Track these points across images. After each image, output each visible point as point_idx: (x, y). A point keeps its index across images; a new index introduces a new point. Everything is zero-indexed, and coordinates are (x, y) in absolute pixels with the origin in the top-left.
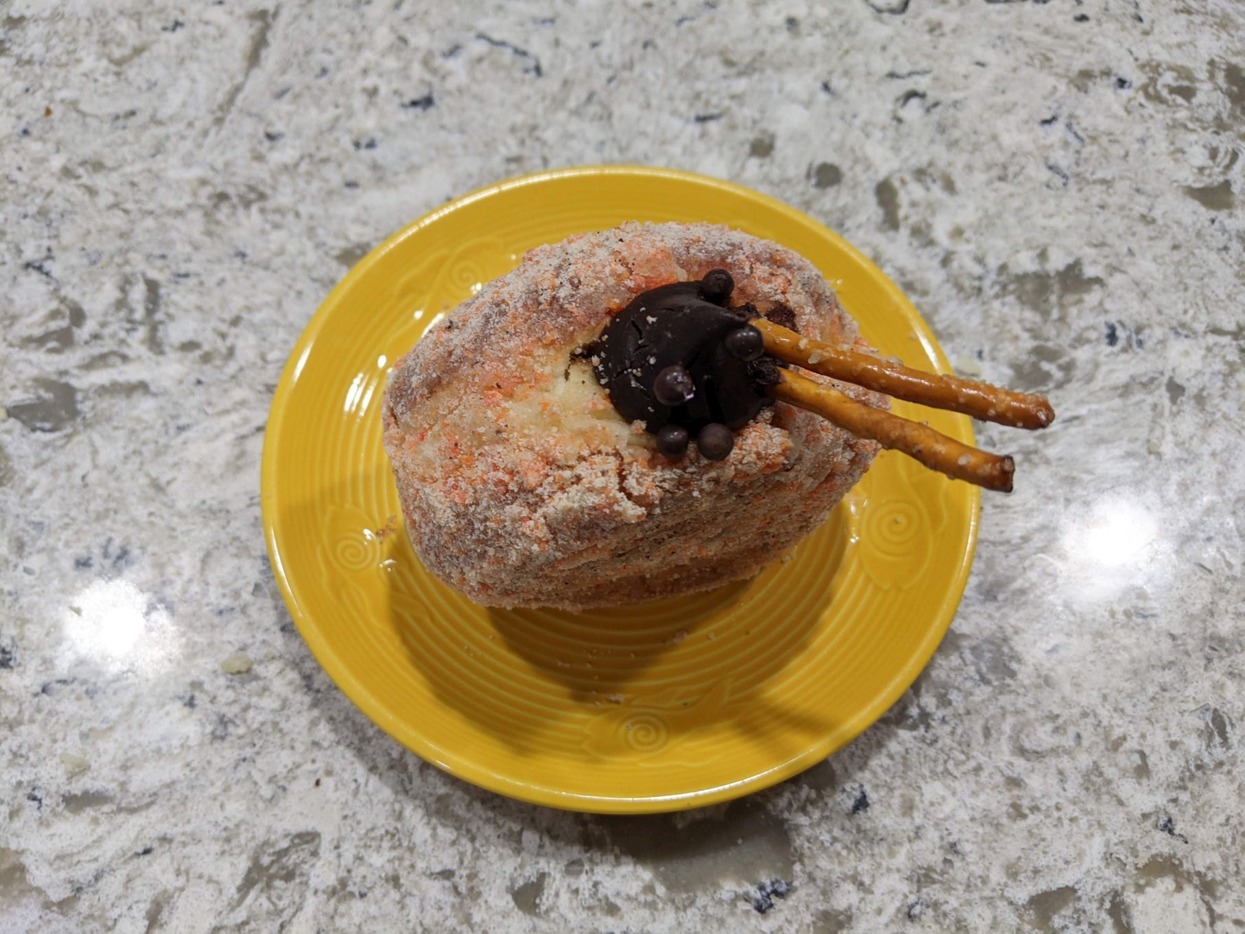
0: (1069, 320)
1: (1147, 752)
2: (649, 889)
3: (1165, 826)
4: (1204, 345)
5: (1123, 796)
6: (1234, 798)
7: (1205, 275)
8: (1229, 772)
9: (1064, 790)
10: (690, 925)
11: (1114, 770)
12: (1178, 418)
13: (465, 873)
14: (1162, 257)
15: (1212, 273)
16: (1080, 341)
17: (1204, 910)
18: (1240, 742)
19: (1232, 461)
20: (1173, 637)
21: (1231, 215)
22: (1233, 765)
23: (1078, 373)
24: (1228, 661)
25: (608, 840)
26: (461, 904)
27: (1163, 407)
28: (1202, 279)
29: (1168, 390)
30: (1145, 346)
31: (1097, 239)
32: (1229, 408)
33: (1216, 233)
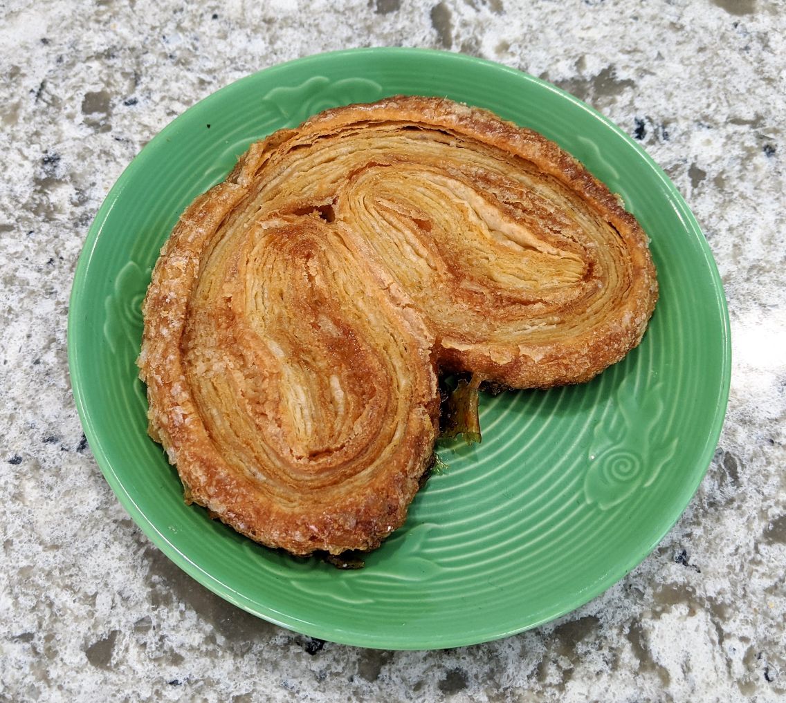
2: (210, 639)
3: (680, 558)
4: (724, 132)
7: (727, 72)
8: (739, 507)
10: (247, 669)
12: (699, 200)
13: (42, 635)
14: (689, 59)
15: (734, 70)
17: (713, 630)
18: (749, 480)
19: (747, 234)
21: (752, 20)
22: (743, 500)
25: (174, 598)
26: (39, 662)
27: (686, 190)
28: (725, 76)
29: (690, 175)
30: (670, 138)
31: (630, 46)
32: (746, 187)
33: (739, 36)
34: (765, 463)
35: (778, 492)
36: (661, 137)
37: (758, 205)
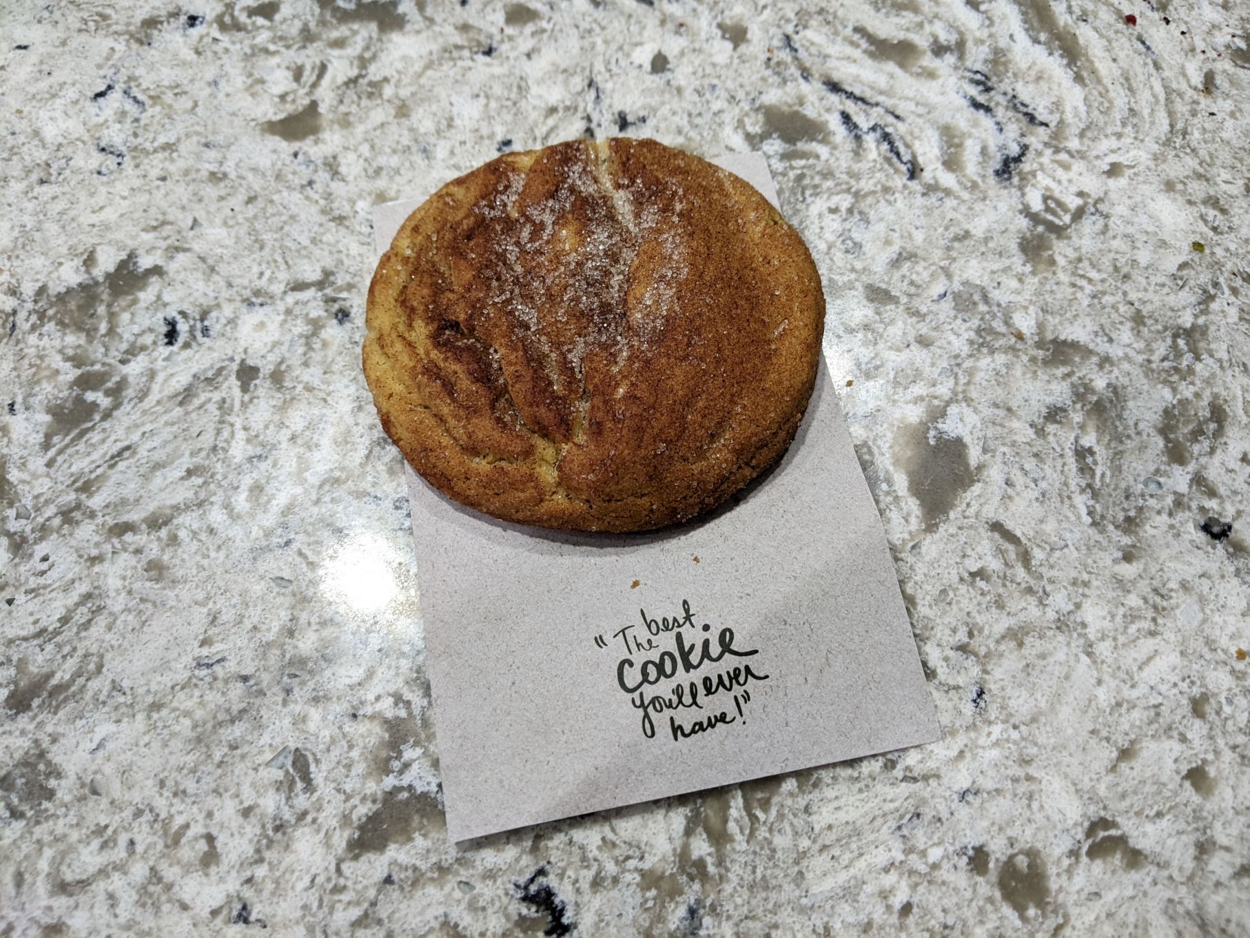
0: (119, 330)
1: (215, 832)
3: (240, 915)
4: (281, 307)
5: (187, 898)
6: (320, 851)
7: (285, 223)
8: (314, 821)
9: (116, 916)
11: (176, 870)
12: (251, 408)
15: (293, 218)
16: (133, 351)
18: (326, 778)
19: (315, 440)
20: (245, 679)
21: (316, 142)
22: (319, 809)
23: (130, 393)
24: (311, 684)
27: (233, 400)
28: (282, 228)
29: (239, 377)
30: (211, 333)
31: (157, 220)
32: (312, 375)
33: (298, 169)
34: (346, 748)
35: (364, 784)
36: (199, 334)
37: (329, 394)
